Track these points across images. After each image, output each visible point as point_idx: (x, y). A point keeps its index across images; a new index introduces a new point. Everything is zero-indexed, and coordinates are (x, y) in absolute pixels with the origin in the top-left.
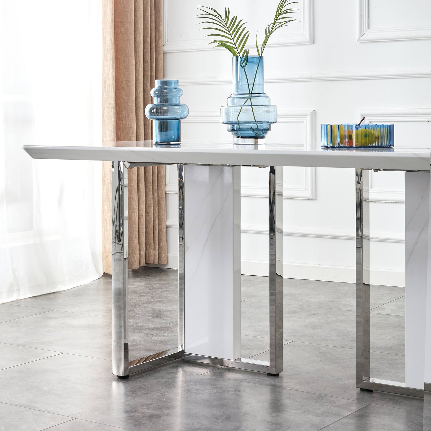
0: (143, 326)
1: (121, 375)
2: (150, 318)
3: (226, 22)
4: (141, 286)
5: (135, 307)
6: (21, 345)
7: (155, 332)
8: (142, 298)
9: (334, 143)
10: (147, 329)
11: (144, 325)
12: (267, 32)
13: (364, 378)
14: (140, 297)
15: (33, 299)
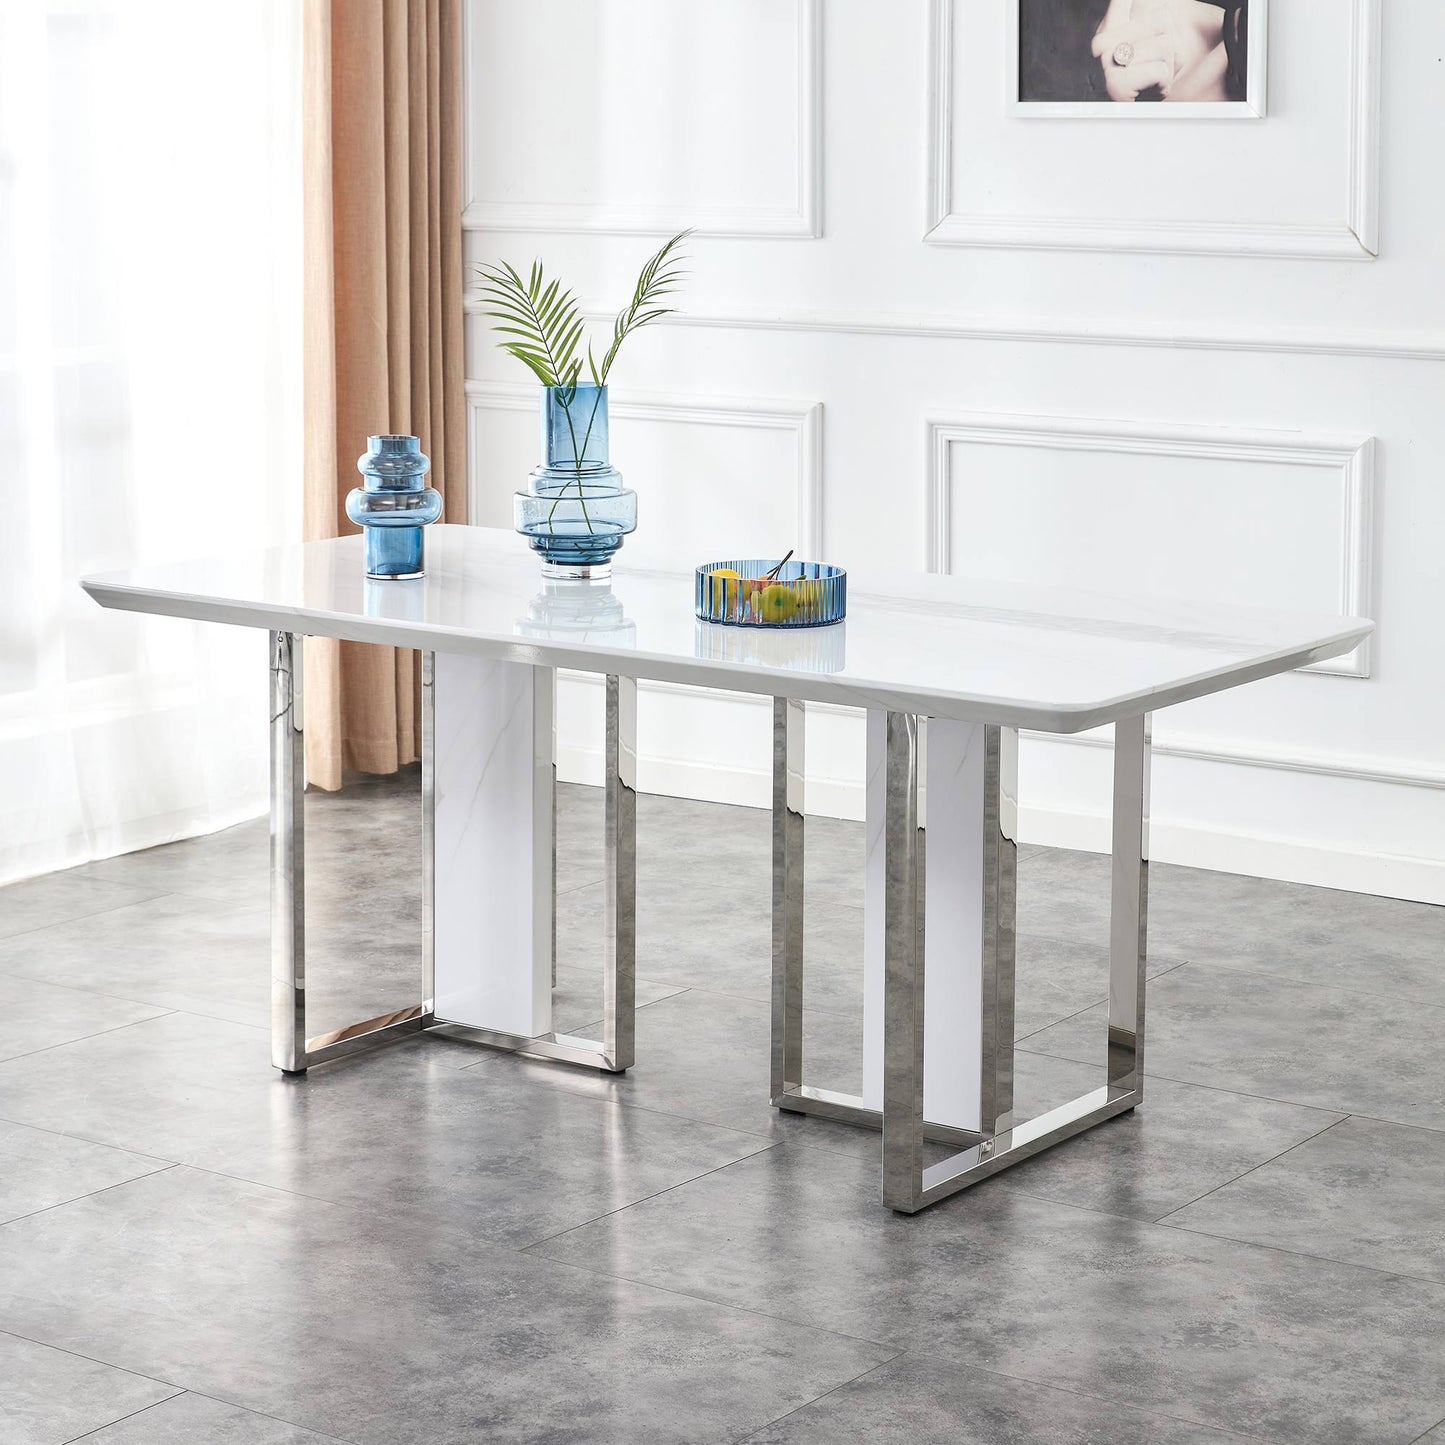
0: (371, 941)
1: (292, 1068)
2: (391, 919)
3: (531, 299)
4: (392, 824)
5: (364, 886)
6: (86, 989)
7: (391, 960)
8: (388, 862)
9: (716, 614)
10: (376, 949)
11: (372, 938)
12: (619, 329)
13: (787, 1085)
14: (382, 858)
15: (128, 858)
